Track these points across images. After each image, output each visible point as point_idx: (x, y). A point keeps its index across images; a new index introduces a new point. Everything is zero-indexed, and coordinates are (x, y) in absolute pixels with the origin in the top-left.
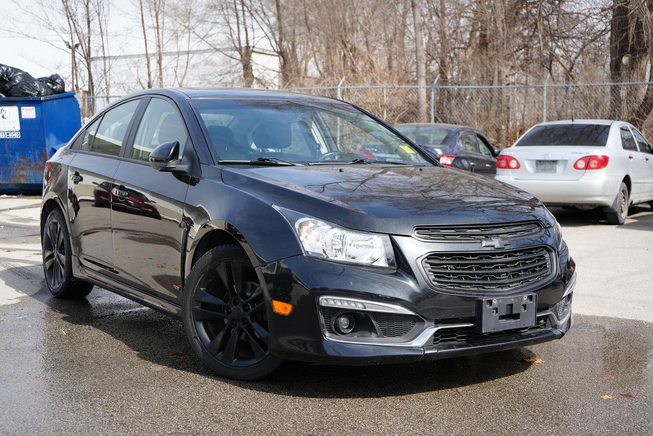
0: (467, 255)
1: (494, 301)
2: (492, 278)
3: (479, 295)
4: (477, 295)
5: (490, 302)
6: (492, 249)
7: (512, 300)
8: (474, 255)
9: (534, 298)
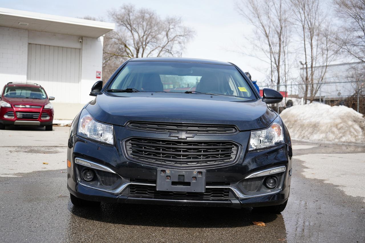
0: (159, 141)
1: (167, 171)
2: (173, 157)
3: (159, 166)
4: (157, 166)
5: (164, 171)
6: (177, 138)
7: (183, 172)
8: (163, 141)
9: (204, 174)
